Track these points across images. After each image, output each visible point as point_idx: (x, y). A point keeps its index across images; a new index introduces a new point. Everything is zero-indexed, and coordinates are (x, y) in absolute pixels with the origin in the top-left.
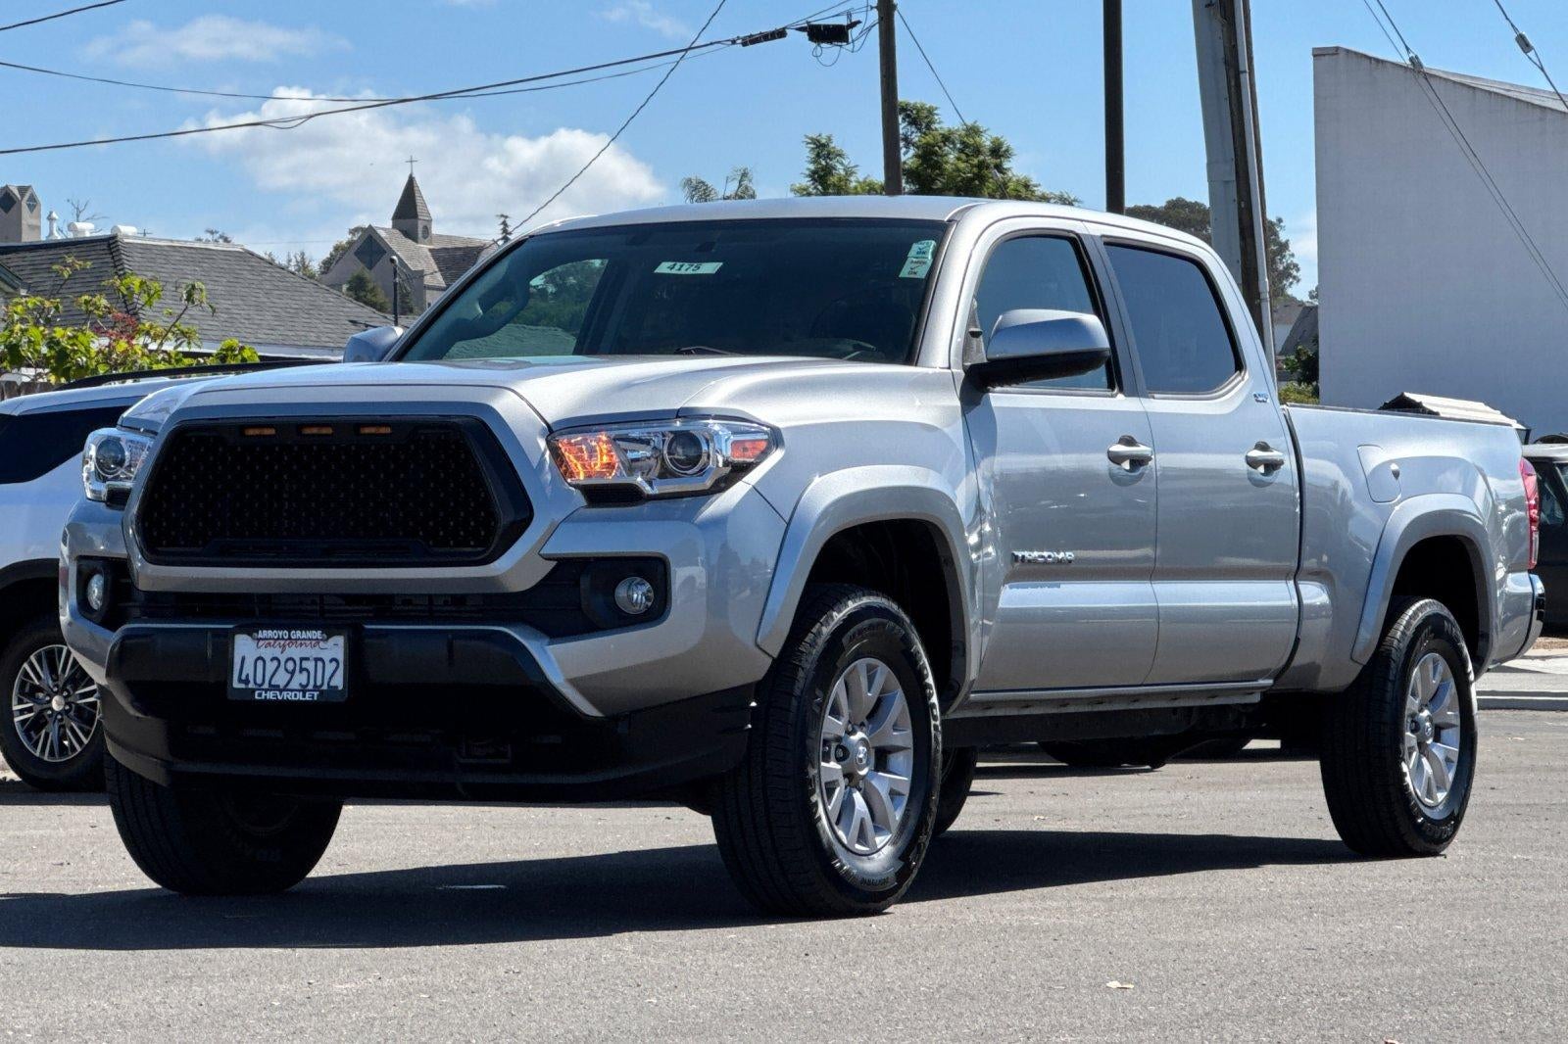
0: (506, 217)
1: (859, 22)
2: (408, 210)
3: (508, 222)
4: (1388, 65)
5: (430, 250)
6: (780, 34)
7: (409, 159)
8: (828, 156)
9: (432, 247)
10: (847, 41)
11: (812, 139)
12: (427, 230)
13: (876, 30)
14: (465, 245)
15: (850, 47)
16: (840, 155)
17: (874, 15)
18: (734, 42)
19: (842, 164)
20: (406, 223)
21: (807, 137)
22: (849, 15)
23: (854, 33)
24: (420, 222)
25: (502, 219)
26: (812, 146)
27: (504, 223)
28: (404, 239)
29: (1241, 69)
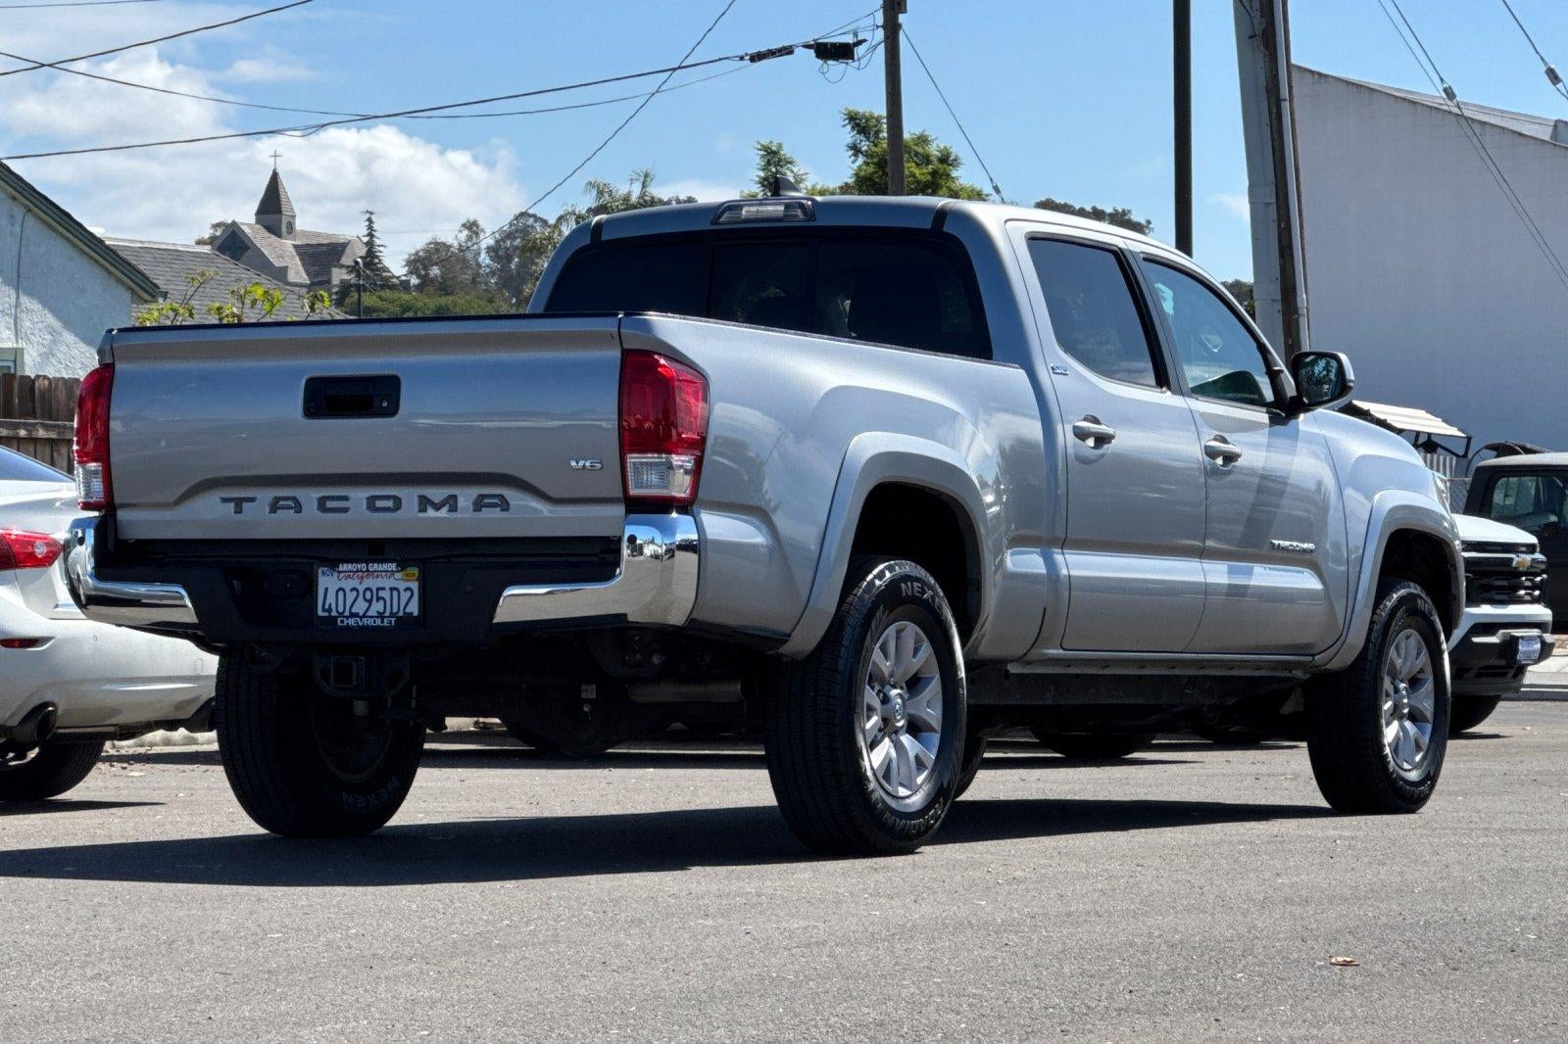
0: (371, 213)
1: (865, 41)
2: (272, 205)
3: (374, 218)
4: (1330, 79)
5: (295, 246)
6: (788, 51)
7: (273, 153)
8: (778, 164)
9: (294, 242)
10: (853, 58)
11: (762, 146)
12: (291, 227)
13: (882, 48)
14: (329, 241)
15: (856, 64)
16: (790, 163)
17: (880, 34)
18: (742, 58)
19: (792, 172)
20: (270, 218)
21: (759, 143)
22: (856, 34)
23: (859, 51)
24: (284, 217)
25: (368, 216)
26: (763, 153)
27: (370, 220)
28: (268, 234)
29: (1282, 97)
